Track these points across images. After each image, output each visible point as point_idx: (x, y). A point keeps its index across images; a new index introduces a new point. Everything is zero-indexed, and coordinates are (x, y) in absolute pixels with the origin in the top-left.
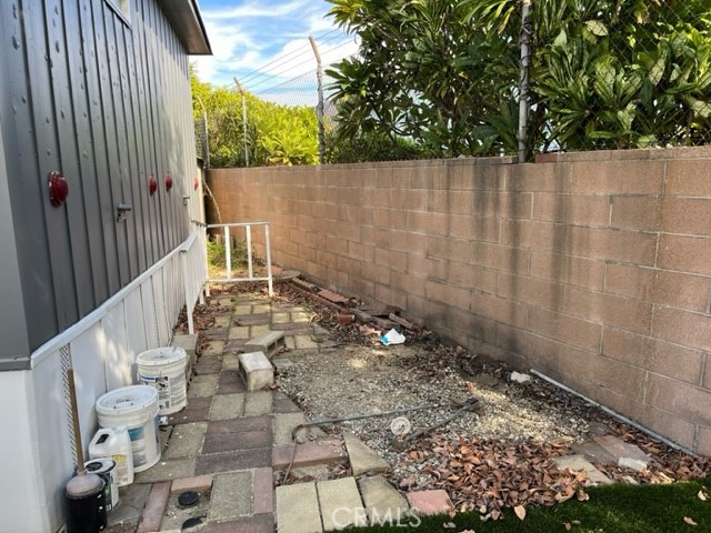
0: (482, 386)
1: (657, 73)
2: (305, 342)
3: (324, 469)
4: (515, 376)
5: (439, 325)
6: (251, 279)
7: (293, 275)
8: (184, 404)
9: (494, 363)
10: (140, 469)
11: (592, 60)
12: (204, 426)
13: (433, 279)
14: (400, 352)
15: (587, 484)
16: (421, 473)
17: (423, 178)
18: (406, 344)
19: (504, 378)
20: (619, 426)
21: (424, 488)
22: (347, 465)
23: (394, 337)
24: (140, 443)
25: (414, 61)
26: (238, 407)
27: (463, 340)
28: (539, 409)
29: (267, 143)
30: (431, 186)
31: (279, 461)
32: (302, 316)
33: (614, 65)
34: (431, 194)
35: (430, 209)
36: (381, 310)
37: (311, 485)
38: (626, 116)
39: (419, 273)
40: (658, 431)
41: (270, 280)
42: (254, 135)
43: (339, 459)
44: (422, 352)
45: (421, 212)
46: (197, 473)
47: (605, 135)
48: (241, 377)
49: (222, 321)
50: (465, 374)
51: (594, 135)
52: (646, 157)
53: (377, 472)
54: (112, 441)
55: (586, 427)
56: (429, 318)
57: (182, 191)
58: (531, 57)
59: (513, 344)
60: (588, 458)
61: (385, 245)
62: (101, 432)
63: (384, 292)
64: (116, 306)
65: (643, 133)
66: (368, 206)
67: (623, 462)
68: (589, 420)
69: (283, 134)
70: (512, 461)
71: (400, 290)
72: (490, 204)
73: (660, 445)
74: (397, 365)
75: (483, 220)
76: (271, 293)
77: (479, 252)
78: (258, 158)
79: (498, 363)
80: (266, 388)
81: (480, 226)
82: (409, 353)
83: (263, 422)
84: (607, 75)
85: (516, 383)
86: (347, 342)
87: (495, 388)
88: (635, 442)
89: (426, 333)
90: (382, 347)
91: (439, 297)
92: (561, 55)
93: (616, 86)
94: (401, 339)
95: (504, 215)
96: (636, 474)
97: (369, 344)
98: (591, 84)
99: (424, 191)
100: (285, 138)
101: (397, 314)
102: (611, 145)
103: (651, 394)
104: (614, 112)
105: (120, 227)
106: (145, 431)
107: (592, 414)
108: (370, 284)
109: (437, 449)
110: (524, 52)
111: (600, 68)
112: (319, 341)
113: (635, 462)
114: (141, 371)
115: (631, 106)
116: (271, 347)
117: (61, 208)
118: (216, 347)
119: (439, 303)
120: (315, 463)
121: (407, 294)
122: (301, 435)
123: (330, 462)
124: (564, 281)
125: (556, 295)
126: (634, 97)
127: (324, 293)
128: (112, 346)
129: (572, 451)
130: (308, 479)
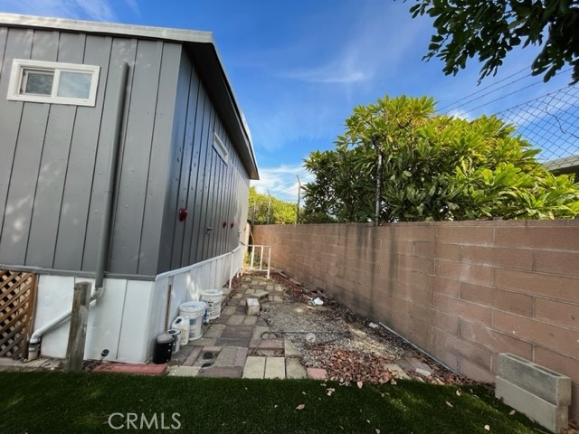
0: (356, 328)
1: (432, 191)
2: (278, 299)
3: (272, 353)
4: (371, 325)
5: (340, 298)
6: (260, 270)
7: (279, 271)
8: (218, 316)
9: (362, 318)
10: (191, 339)
11: (406, 186)
12: (224, 326)
13: (338, 276)
14: (319, 308)
15: (397, 377)
16: (316, 360)
17: (337, 231)
18: (323, 305)
19: (366, 325)
20: (419, 354)
21: (317, 367)
22: (283, 352)
23: (318, 301)
24: (194, 327)
25: (336, 185)
26: (241, 321)
27: (350, 306)
28: (381, 341)
29: (277, 215)
30: (340, 235)
31: (252, 346)
32: (279, 288)
33: (415, 188)
34: (339, 239)
35: (339, 245)
36: (314, 289)
37: (264, 358)
38: (420, 208)
39: (332, 274)
40: (438, 359)
41: (268, 271)
42: (272, 212)
43: (280, 349)
44: (330, 310)
45: (335, 246)
46: (215, 345)
47: (411, 216)
48: (245, 309)
49: (244, 286)
50: (348, 321)
51: (407, 216)
52: (428, 225)
53: (295, 357)
54: (182, 323)
55: (402, 352)
56: (335, 295)
57: (238, 230)
58: (382, 184)
59: (371, 309)
60: (400, 366)
61: (319, 259)
62: (179, 318)
63: (317, 281)
64: (198, 267)
65: (428, 216)
66: (313, 242)
67: (418, 370)
68: (405, 349)
69: (284, 213)
70: (361, 361)
71: (323, 280)
72: (363, 243)
73: (440, 366)
74: (317, 313)
75: (360, 251)
76: (268, 277)
77: (358, 264)
78: (272, 221)
79: (365, 318)
80: (255, 315)
81: (359, 253)
82: (324, 309)
83: (250, 328)
84: (412, 192)
85: (371, 328)
86: (297, 301)
87: (361, 329)
88: (427, 363)
89: (333, 301)
90: (312, 305)
91: (340, 285)
92: (393, 184)
93: (415, 197)
94: (322, 303)
95: (369, 249)
96: (424, 378)
97: (306, 303)
98: (405, 194)
99: (336, 236)
100: (284, 214)
101: (322, 291)
102: (414, 220)
103: (435, 338)
104: (415, 207)
105: (206, 236)
106: (197, 322)
107: (407, 347)
108: (311, 277)
109: (326, 351)
110: (378, 182)
111: (409, 189)
112: (284, 299)
113: (424, 372)
114: (203, 298)
115: (422, 204)
116: (262, 298)
117: (183, 222)
118: (239, 296)
119: (339, 287)
120: (269, 349)
121: (326, 282)
122: (265, 336)
123: (275, 350)
124: (394, 279)
125: (391, 286)
126: (423, 201)
127: (291, 280)
128: (193, 284)
129: (393, 362)
130: (264, 356)
